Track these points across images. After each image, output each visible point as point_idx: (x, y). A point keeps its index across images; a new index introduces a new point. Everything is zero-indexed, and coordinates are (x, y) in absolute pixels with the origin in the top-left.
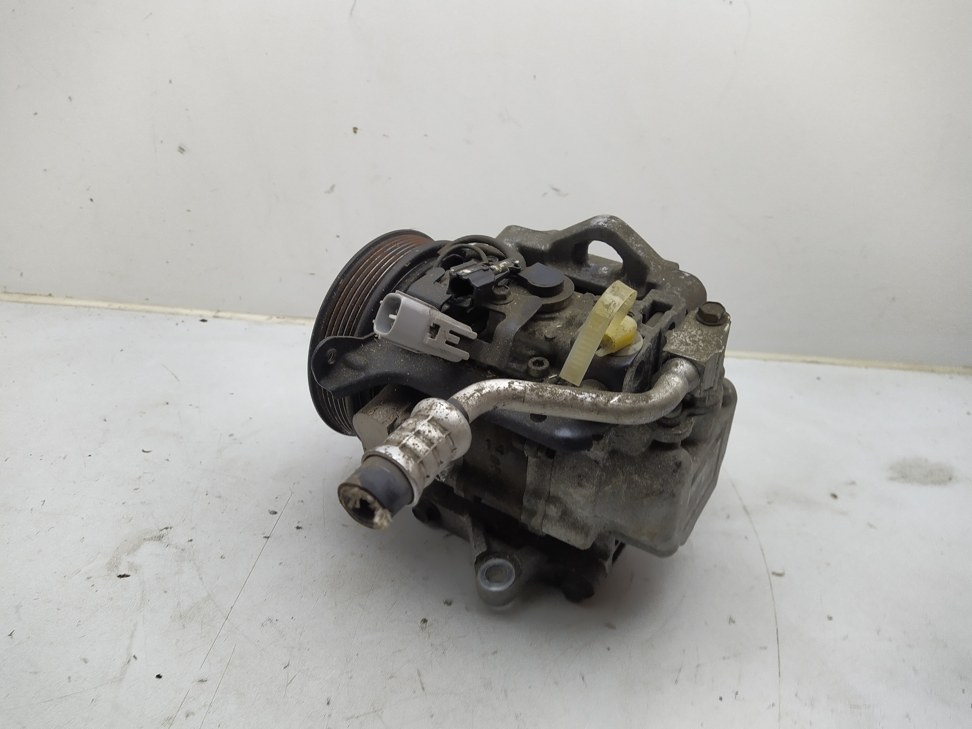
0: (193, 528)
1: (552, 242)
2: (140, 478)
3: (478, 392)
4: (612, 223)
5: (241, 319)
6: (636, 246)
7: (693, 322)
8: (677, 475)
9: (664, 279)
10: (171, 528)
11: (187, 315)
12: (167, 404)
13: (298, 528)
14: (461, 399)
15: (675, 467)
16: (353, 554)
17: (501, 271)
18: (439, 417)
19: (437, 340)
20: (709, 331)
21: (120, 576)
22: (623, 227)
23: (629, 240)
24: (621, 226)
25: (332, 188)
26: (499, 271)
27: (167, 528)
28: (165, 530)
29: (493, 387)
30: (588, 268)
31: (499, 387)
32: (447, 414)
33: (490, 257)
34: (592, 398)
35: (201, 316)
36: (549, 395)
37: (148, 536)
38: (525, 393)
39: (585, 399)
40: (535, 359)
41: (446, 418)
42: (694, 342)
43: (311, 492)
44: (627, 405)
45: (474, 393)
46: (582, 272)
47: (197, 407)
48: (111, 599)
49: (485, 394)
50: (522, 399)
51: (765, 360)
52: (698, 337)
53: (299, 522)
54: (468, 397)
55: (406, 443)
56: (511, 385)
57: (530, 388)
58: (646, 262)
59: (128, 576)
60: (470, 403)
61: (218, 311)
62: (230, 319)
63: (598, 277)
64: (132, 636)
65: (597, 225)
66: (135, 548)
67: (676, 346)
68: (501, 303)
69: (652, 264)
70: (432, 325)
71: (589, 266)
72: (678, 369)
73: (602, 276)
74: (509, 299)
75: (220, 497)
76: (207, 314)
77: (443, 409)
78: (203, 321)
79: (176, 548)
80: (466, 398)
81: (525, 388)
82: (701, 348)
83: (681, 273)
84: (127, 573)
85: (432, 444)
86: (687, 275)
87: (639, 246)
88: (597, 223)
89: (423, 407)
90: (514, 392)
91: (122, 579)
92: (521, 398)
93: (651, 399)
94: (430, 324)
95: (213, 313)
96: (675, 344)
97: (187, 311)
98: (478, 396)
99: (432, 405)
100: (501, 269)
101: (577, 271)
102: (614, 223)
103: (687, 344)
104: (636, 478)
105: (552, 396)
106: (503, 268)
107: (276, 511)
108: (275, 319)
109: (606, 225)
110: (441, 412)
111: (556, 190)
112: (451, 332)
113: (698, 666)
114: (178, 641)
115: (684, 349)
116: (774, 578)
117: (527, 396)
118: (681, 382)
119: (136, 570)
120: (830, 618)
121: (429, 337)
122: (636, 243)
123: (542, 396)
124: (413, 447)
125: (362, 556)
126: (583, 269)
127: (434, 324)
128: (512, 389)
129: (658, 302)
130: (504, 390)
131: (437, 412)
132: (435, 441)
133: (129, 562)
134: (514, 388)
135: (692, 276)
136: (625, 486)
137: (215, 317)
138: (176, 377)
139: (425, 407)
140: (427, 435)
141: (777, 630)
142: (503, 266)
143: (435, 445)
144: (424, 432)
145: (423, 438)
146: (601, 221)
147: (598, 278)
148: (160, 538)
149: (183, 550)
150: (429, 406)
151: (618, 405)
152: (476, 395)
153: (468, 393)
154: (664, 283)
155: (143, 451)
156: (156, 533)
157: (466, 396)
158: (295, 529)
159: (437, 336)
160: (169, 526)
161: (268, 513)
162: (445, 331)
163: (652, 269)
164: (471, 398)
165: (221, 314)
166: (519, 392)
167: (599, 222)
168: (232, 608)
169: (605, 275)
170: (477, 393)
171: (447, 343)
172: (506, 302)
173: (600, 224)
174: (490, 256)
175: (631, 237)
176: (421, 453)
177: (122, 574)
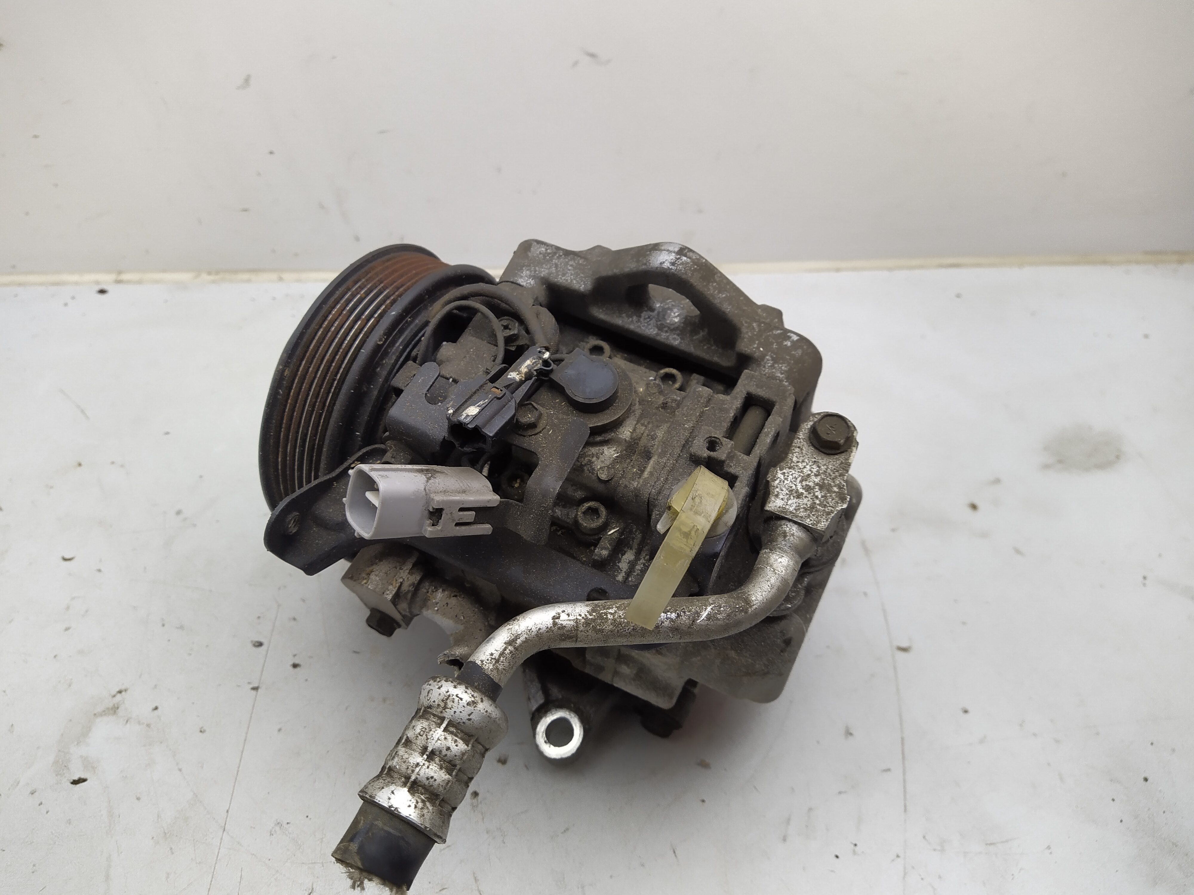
0: (156, 686)
1: (594, 278)
2: (68, 608)
3: (510, 645)
4: (682, 264)
5: (157, 282)
6: (719, 297)
7: (807, 449)
8: (786, 654)
9: (761, 349)
10: (126, 690)
11: (77, 283)
12: (80, 465)
13: (295, 666)
14: (487, 665)
15: (783, 645)
16: (372, 699)
17: (523, 379)
18: (459, 720)
19: (442, 528)
20: (829, 463)
21: (75, 782)
22: (698, 268)
23: (709, 289)
24: (696, 267)
25: (247, 80)
26: (521, 380)
27: (120, 692)
28: (119, 695)
29: (531, 631)
30: (651, 313)
31: (540, 629)
32: (470, 712)
33: (506, 319)
34: (672, 620)
35: (97, 283)
36: (611, 627)
37: (99, 709)
38: (577, 630)
39: (661, 624)
40: (587, 505)
41: (469, 720)
42: (808, 489)
43: (304, 601)
44: (720, 622)
45: (505, 649)
46: (642, 319)
47: (122, 466)
48: (69, 822)
49: (521, 645)
50: (574, 639)
51: (890, 269)
52: (813, 478)
53: (295, 656)
54: (497, 657)
55: (417, 778)
56: (557, 620)
57: (583, 621)
58: (736, 320)
59: (84, 780)
60: (500, 667)
61: (120, 273)
62: (140, 282)
63: (666, 329)
64: (107, 877)
65: (660, 268)
66: (85, 732)
67: (782, 499)
68: (530, 434)
69: (744, 322)
70: (431, 510)
71: (652, 310)
72: (787, 541)
73: (672, 327)
74: (542, 424)
75: (181, 627)
76: (106, 279)
77: (464, 706)
78: (102, 292)
79: (139, 723)
80: (494, 661)
81: (576, 622)
82: (818, 502)
83: (786, 333)
84: (83, 777)
85: (455, 766)
86: (795, 338)
87: (724, 296)
88: (661, 263)
89: (434, 702)
90: (560, 632)
91: (78, 785)
92: (571, 637)
93: (751, 607)
94: (428, 506)
95: (112, 277)
96: (781, 496)
97: (75, 278)
98: (511, 652)
99: (447, 699)
100: (523, 375)
101: (635, 318)
102: (687, 263)
103: (799, 496)
104: (732, 654)
105: (615, 628)
106: (526, 374)
107: (262, 640)
108: (205, 277)
109: (673, 267)
110: (461, 712)
111: (592, 55)
112: (462, 509)
113: (810, 809)
114: (168, 874)
115: (794, 505)
116: (901, 655)
117: (580, 634)
118: (791, 563)
119: (93, 767)
120: (966, 712)
121: (429, 526)
122: (719, 292)
123: (601, 631)
124: (427, 783)
125: (384, 700)
126: (644, 314)
127: (433, 509)
128: (559, 628)
129: (754, 395)
130: (547, 632)
131: (455, 712)
132: (458, 762)
133: (81, 757)
134: (562, 624)
135: (803, 340)
136: (718, 661)
137: (118, 282)
138: (83, 411)
139: (436, 703)
140: (446, 755)
141: (903, 739)
142: (526, 370)
143: (458, 767)
144: (440, 751)
145: (440, 761)
146: (666, 260)
147: (666, 332)
148: (115, 709)
149: (148, 725)
150: (443, 701)
151: (708, 624)
152: (507, 651)
153: (497, 651)
154: (763, 356)
155: (65, 559)
156: (109, 703)
157: (493, 657)
158: (291, 668)
159: (441, 521)
160: (123, 688)
161: (250, 646)
162: (451, 513)
163: (744, 330)
164: (502, 659)
165: (124, 277)
166: (568, 631)
167: (664, 262)
168: (227, 811)
169: (676, 325)
170: (509, 647)
171: (457, 524)
172: (538, 430)
173: (667, 265)
174: (505, 317)
175: (712, 282)
176: (441, 789)
177: (76, 778)
